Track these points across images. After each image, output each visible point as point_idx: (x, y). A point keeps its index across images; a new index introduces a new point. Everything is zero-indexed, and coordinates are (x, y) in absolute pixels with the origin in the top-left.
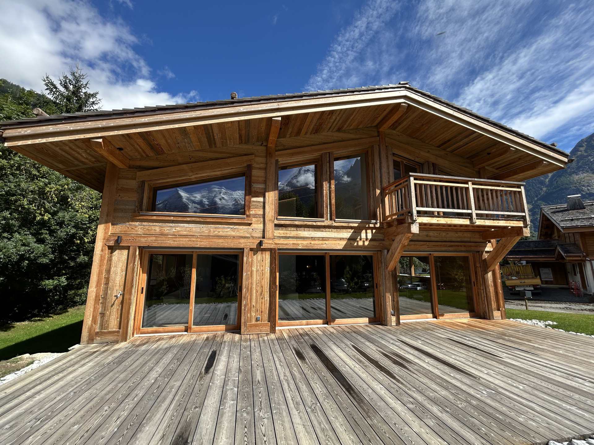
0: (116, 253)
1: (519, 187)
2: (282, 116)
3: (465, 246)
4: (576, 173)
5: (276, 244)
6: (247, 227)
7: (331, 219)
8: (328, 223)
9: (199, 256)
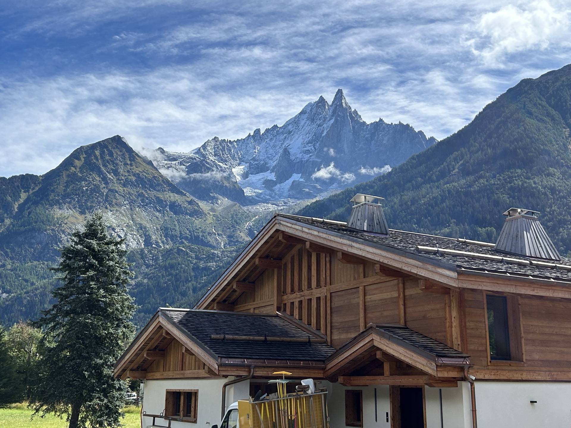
4: (60, 204)
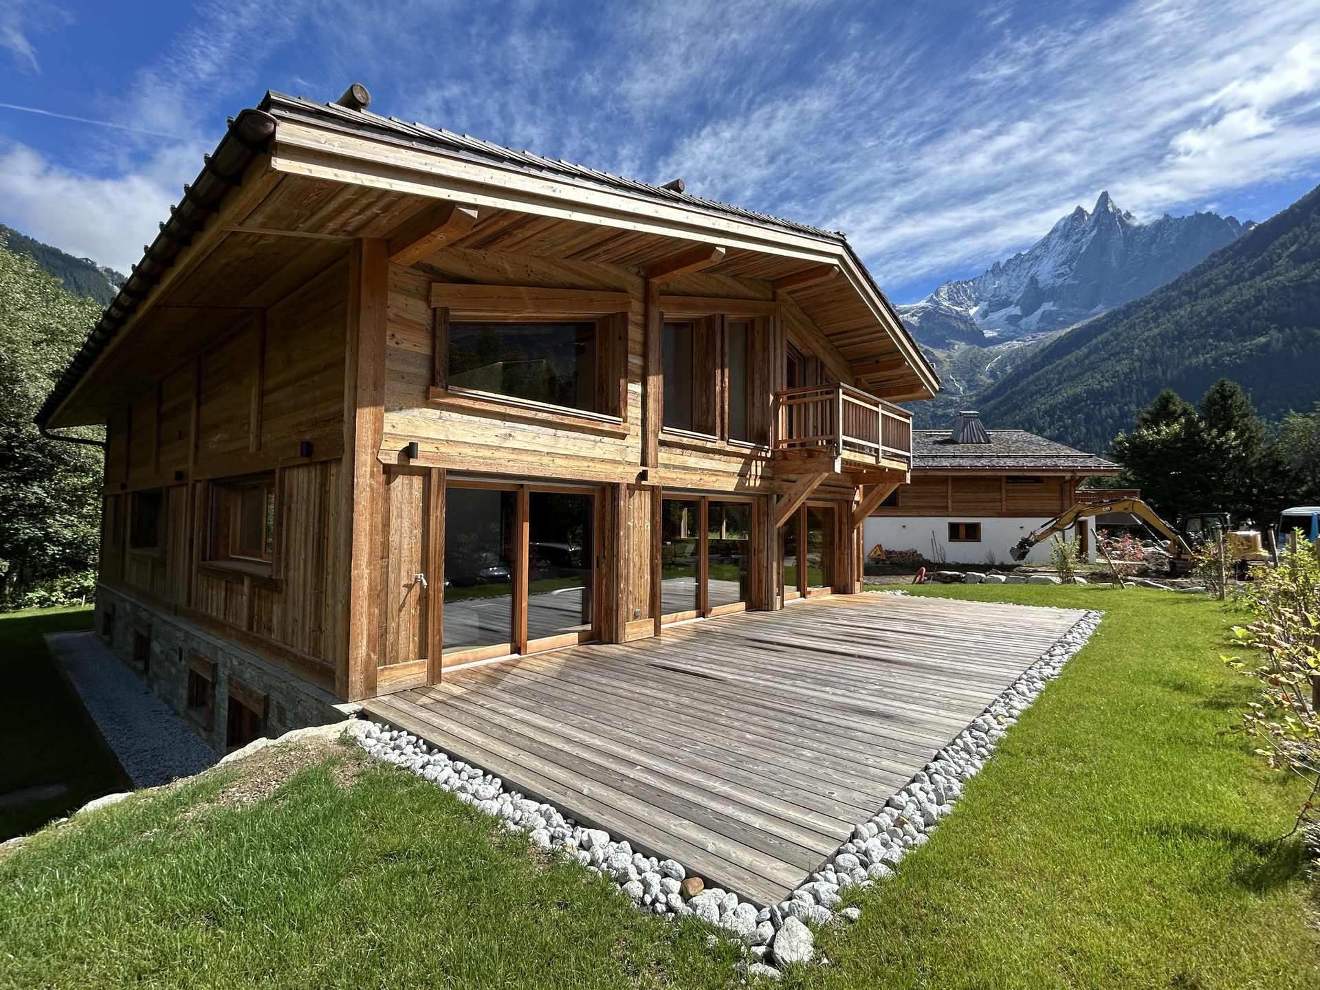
0: (399, 482)
1: (907, 417)
2: (727, 247)
3: (840, 493)
5: (661, 478)
6: (618, 441)
7: (722, 438)
8: (720, 444)
9: (533, 496)
